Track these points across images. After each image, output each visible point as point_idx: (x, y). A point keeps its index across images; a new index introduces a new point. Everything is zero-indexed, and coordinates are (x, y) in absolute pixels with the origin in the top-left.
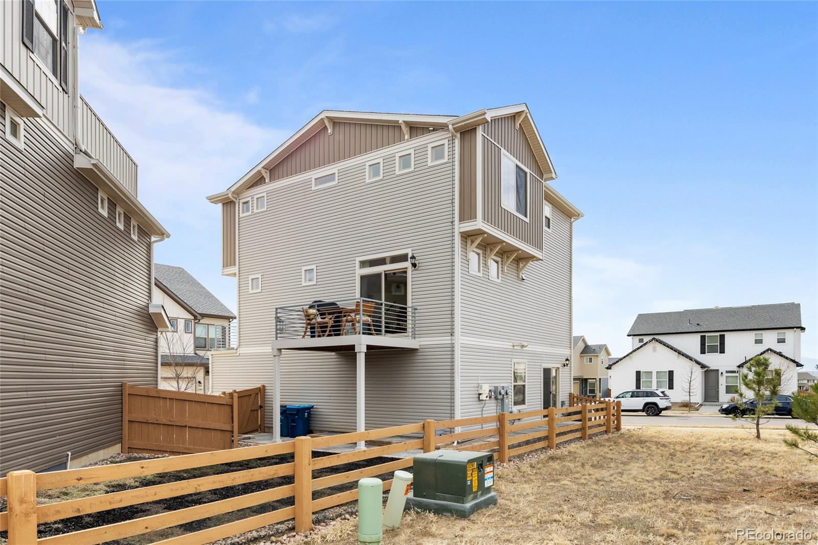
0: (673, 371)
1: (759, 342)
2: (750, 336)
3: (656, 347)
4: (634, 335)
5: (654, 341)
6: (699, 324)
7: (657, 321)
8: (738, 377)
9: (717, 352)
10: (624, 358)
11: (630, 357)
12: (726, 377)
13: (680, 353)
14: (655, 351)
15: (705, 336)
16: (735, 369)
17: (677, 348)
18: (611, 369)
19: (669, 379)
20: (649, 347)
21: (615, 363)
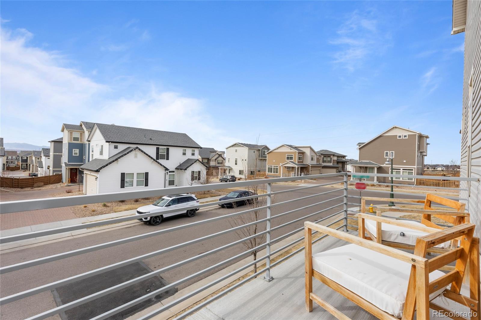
0: (148, 173)
1: (184, 154)
2: (181, 150)
3: (137, 154)
4: (112, 142)
5: (137, 149)
6: (151, 139)
7: (119, 132)
8: (175, 175)
9: (165, 159)
10: (113, 162)
11: (117, 162)
12: (169, 175)
13: (154, 160)
14: (136, 157)
15: (159, 148)
16: (173, 169)
17: (151, 156)
18: (99, 171)
19: (146, 179)
20: (132, 154)
21: (105, 167)
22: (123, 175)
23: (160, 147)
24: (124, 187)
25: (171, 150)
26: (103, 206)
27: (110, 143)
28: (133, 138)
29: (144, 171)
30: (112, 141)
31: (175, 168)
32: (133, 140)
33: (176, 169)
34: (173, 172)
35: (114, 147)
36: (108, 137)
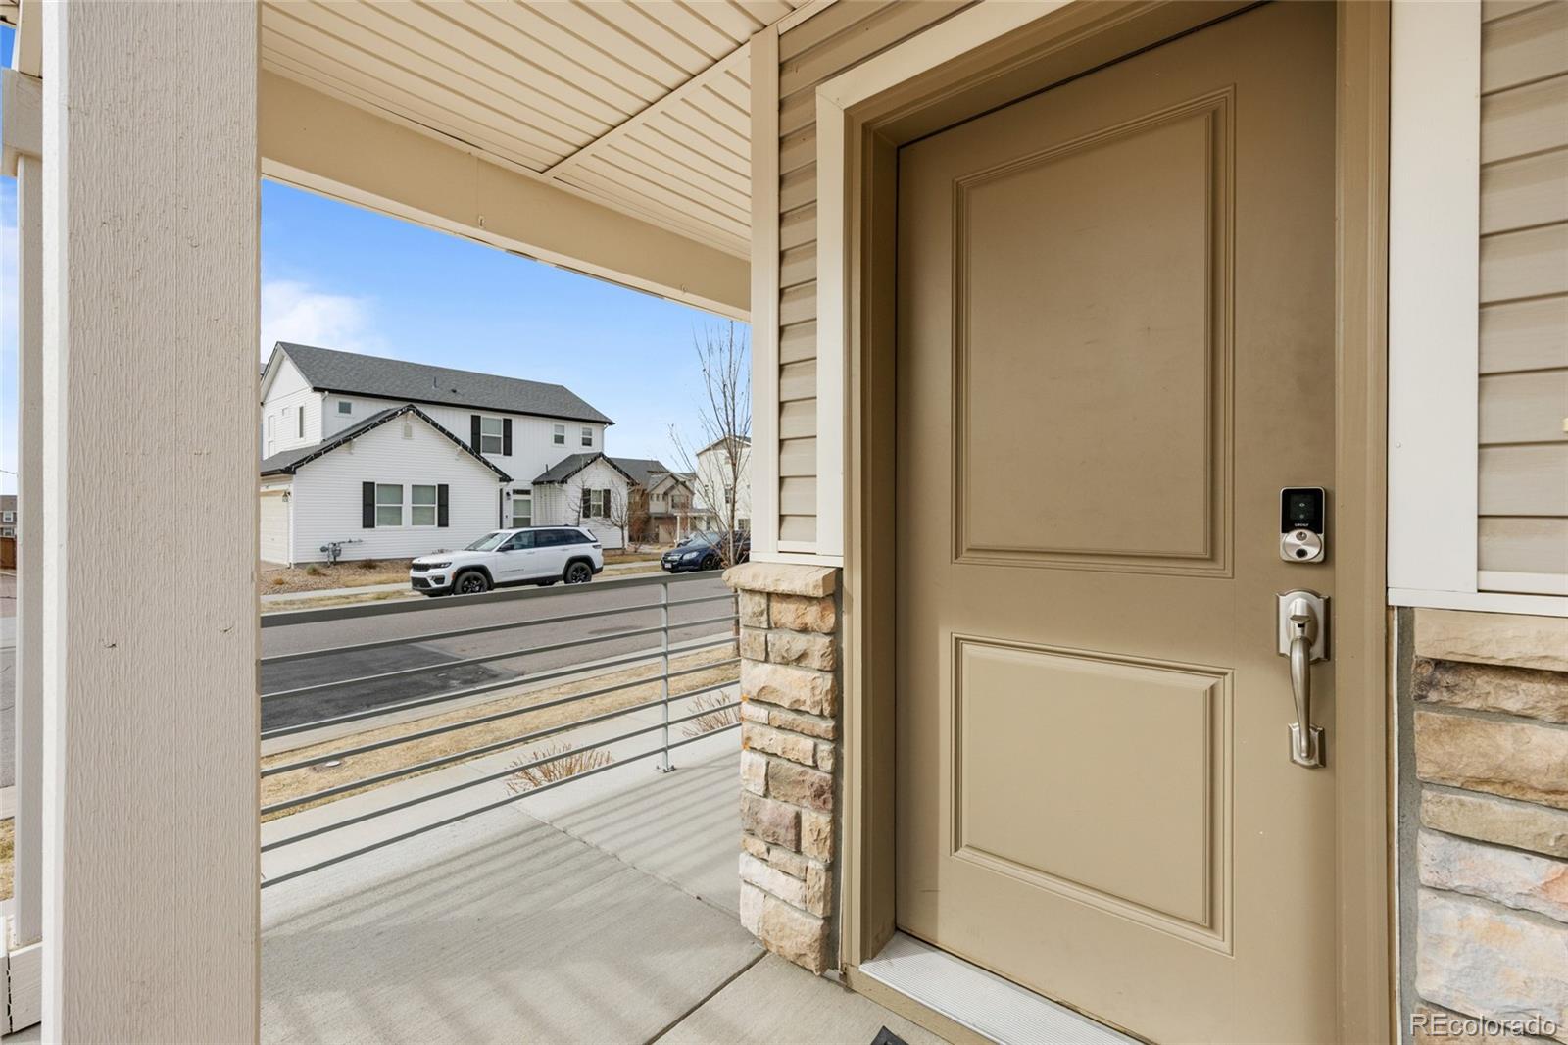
0: (447, 486)
1: (559, 440)
2: (548, 428)
3: (411, 428)
4: (332, 391)
5: (411, 412)
6: (454, 391)
7: (352, 369)
8: (532, 503)
9: (500, 453)
10: (336, 447)
11: (350, 447)
12: (515, 501)
13: (465, 447)
14: (408, 435)
15: (479, 417)
16: (527, 486)
17: (456, 435)
18: (294, 473)
19: (439, 503)
20: (395, 427)
21: (312, 459)
22: (368, 489)
23: (484, 415)
24: (373, 527)
25: (519, 425)
26: (309, 574)
27: (327, 393)
28: (397, 386)
29: (435, 482)
30: (331, 388)
31: (532, 480)
32: (397, 389)
33: (535, 483)
34: (527, 492)
35: (338, 408)
36: (320, 377)
